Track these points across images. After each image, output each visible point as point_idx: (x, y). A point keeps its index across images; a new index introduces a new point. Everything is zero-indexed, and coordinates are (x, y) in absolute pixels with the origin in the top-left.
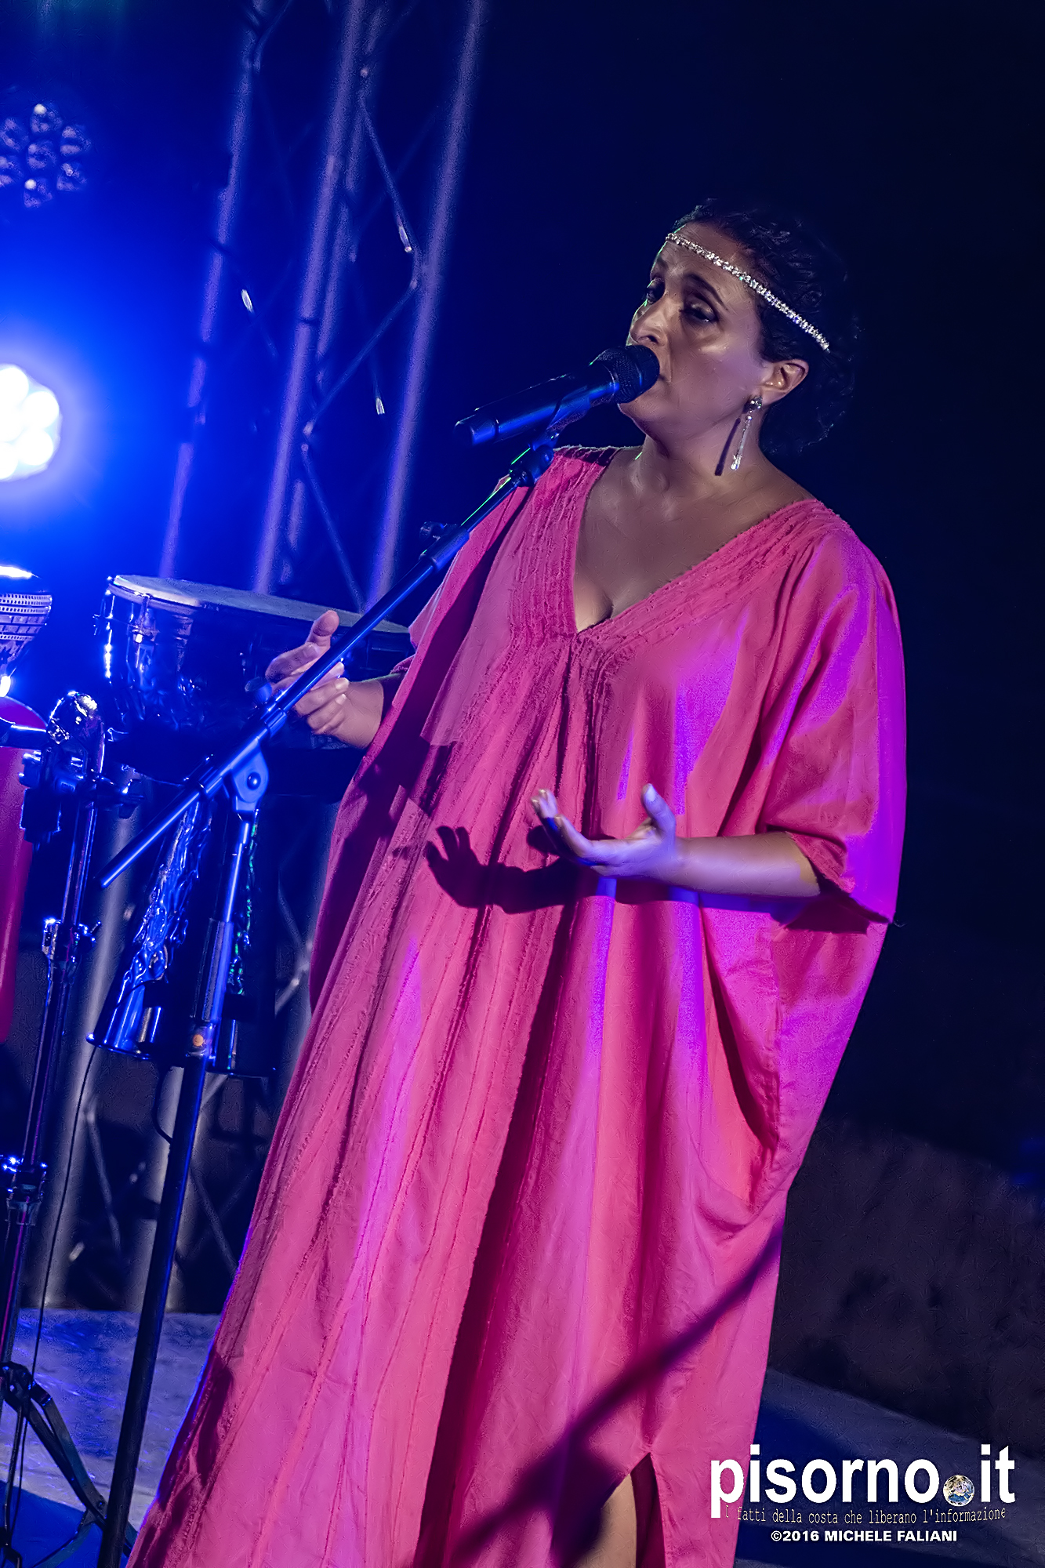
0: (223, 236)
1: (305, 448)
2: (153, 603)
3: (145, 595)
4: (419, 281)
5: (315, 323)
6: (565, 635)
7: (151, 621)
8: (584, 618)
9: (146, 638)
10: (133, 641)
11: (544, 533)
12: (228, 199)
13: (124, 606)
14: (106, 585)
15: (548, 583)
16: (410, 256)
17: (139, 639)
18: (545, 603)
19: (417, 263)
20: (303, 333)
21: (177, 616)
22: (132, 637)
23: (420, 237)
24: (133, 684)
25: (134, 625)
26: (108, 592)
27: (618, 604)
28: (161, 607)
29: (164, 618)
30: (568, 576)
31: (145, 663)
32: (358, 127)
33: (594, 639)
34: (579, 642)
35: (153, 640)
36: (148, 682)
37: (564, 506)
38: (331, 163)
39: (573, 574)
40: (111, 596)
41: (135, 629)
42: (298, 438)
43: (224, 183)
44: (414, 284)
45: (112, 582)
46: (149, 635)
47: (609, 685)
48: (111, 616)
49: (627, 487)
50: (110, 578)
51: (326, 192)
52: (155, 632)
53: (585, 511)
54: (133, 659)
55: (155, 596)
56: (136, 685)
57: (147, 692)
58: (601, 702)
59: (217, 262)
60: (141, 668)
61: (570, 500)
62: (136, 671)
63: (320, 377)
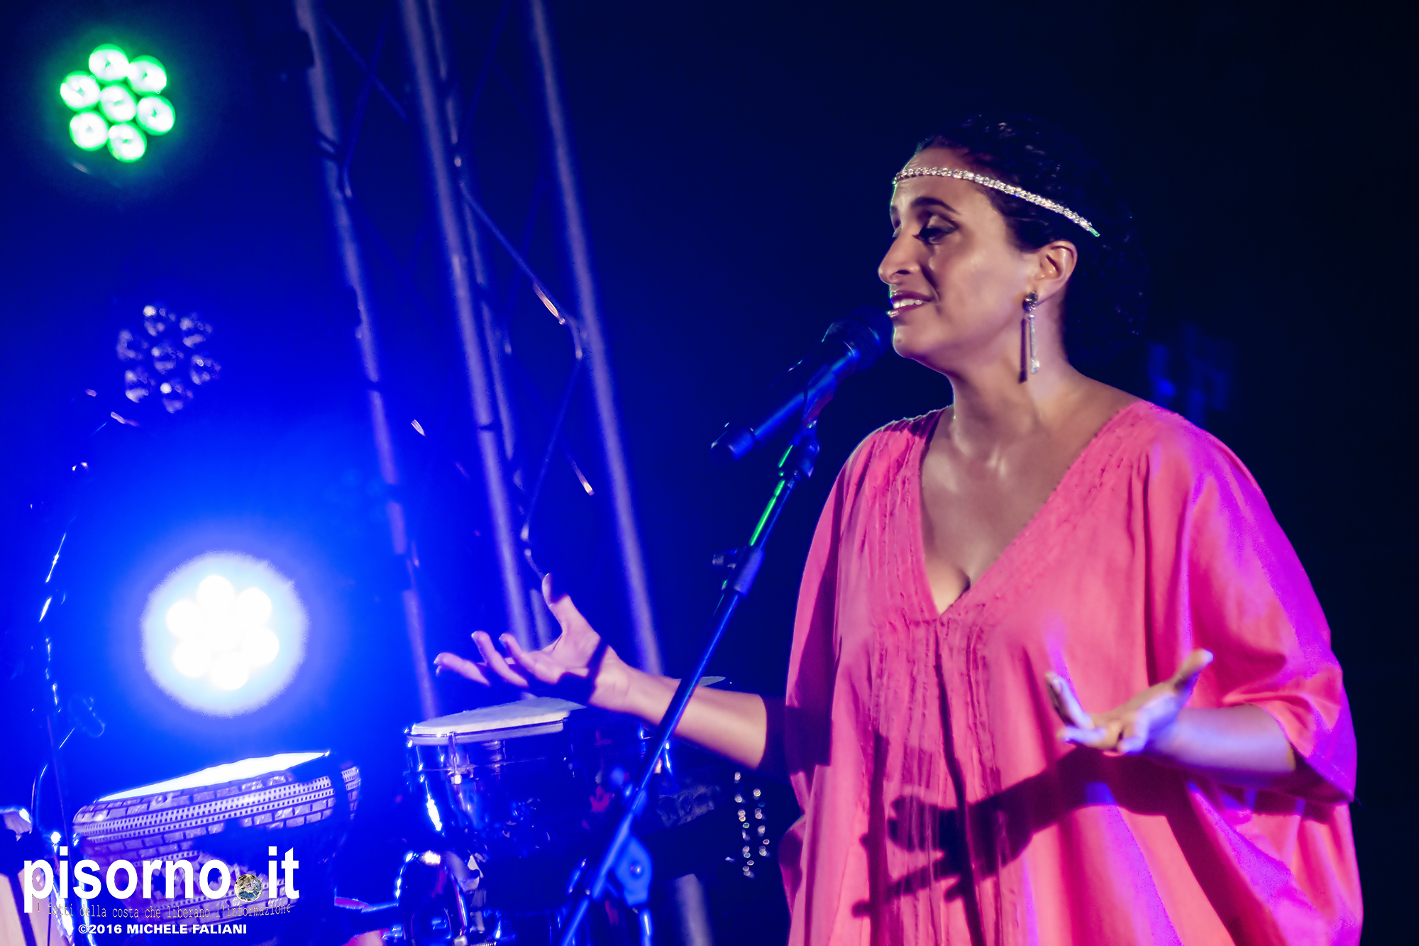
0: (373, 373)
1: (528, 553)
2: (459, 739)
3: (448, 735)
4: (584, 351)
5: (495, 426)
6: (927, 622)
7: (463, 758)
8: (944, 596)
9: (464, 776)
10: (451, 786)
11: (887, 522)
12: (364, 334)
13: (429, 753)
14: (405, 738)
15: (900, 573)
16: (566, 326)
17: (457, 780)
18: (902, 594)
19: (575, 334)
20: (487, 439)
21: (488, 744)
22: (450, 781)
23: (569, 303)
24: (466, 827)
25: (448, 767)
26: (410, 745)
27: (972, 573)
28: (469, 741)
29: (475, 751)
30: (918, 561)
31: (471, 800)
32: (468, 216)
33: (956, 616)
34: (942, 624)
35: (472, 776)
36: (482, 819)
37: (900, 489)
38: (457, 262)
39: (923, 556)
40: (414, 746)
41: (449, 771)
42: (519, 546)
43: (358, 321)
44: (579, 354)
45: (409, 734)
46: (466, 772)
47: (984, 658)
48: (421, 768)
49: (954, 453)
50: (406, 731)
51: (462, 293)
52: (471, 768)
53: (921, 489)
54: (457, 802)
55: (459, 732)
56: (470, 826)
57: (484, 829)
58: (980, 677)
59: (377, 400)
60: (469, 807)
61: (904, 483)
62: (465, 814)
63: (517, 480)
